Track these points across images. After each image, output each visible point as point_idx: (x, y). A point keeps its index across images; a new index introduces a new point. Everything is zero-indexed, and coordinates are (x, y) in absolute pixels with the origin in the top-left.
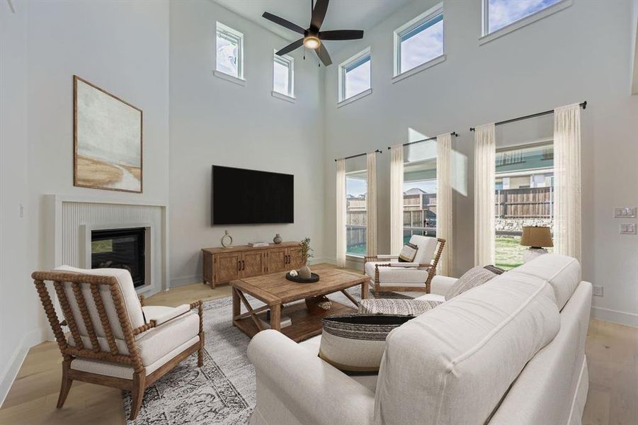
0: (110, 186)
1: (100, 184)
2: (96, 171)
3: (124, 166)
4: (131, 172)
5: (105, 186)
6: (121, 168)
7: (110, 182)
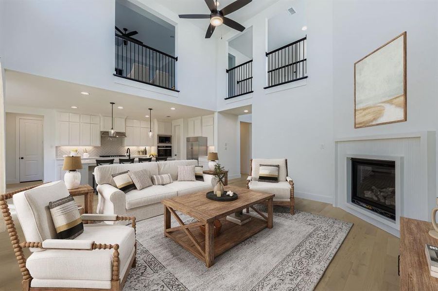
0: (374, 123)
1: (367, 123)
2: (365, 115)
3: (384, 102)
4: (392, 104)
5: (371, 124)
6: (383, 105)
7: (375, 119)
